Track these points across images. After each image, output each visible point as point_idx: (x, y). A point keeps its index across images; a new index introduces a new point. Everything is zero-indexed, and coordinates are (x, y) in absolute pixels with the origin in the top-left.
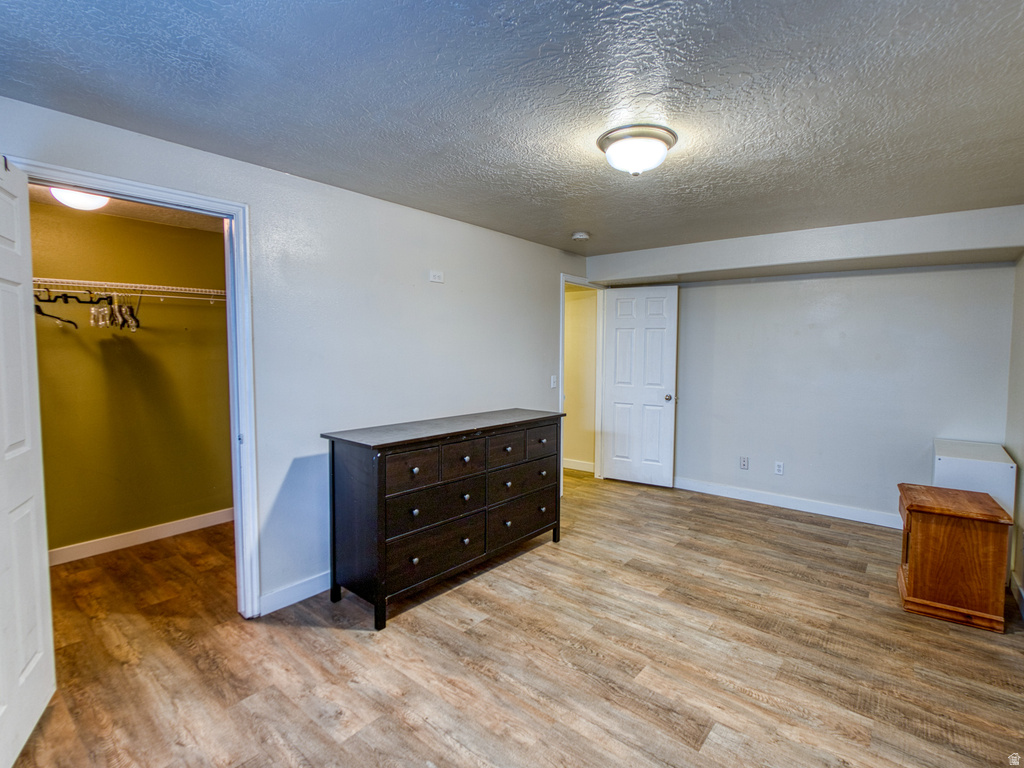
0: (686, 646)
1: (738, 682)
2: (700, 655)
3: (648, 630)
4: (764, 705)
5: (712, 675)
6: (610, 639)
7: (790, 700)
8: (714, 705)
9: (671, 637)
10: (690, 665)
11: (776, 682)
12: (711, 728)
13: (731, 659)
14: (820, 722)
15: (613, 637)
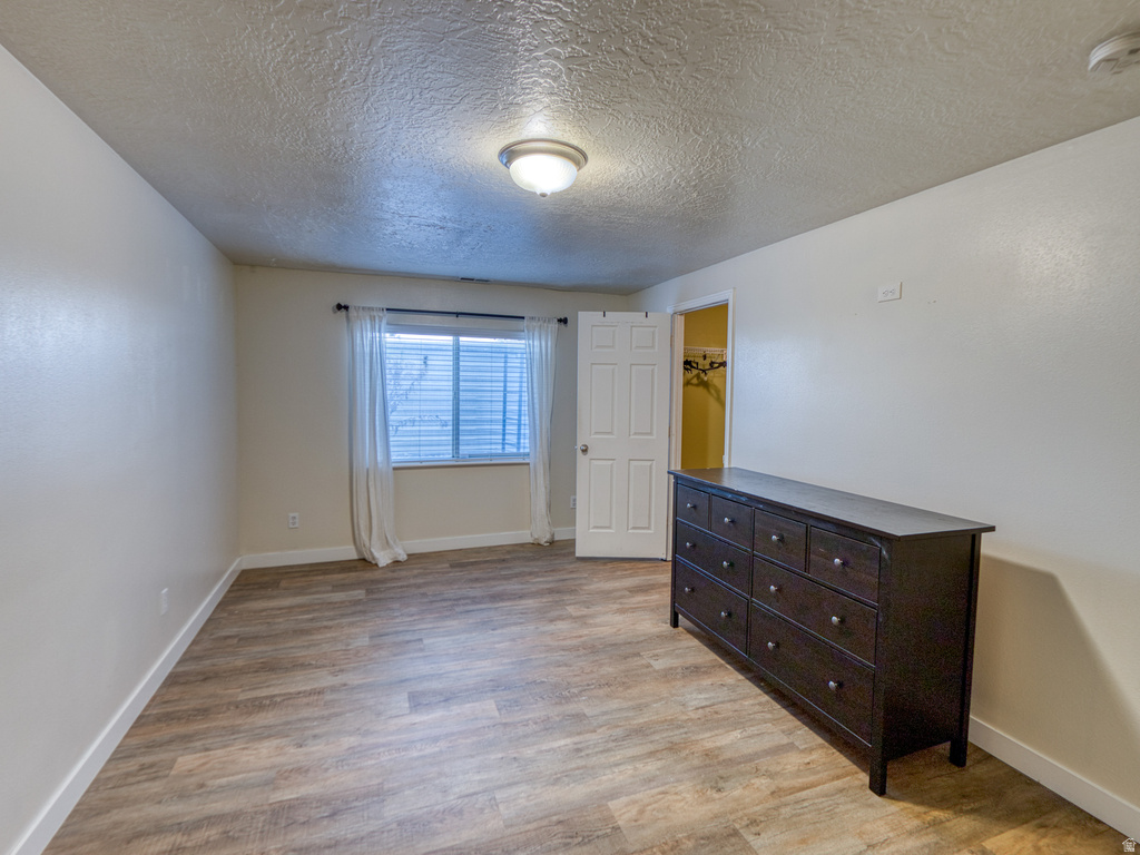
0: (493, 757)
1: (415, 754)
2: (472, 756)
3: (544, 747)
4: (381, 750)
5: (443, 745)
6: (558, 716)
7: (359, 769)
8: (420, 723)
9: (515, 755)
10: (469, 741)
11: (380, 780)
12: (410, 707)
13: (440, 774)
14: (325, 766)
15: (558, 719)
